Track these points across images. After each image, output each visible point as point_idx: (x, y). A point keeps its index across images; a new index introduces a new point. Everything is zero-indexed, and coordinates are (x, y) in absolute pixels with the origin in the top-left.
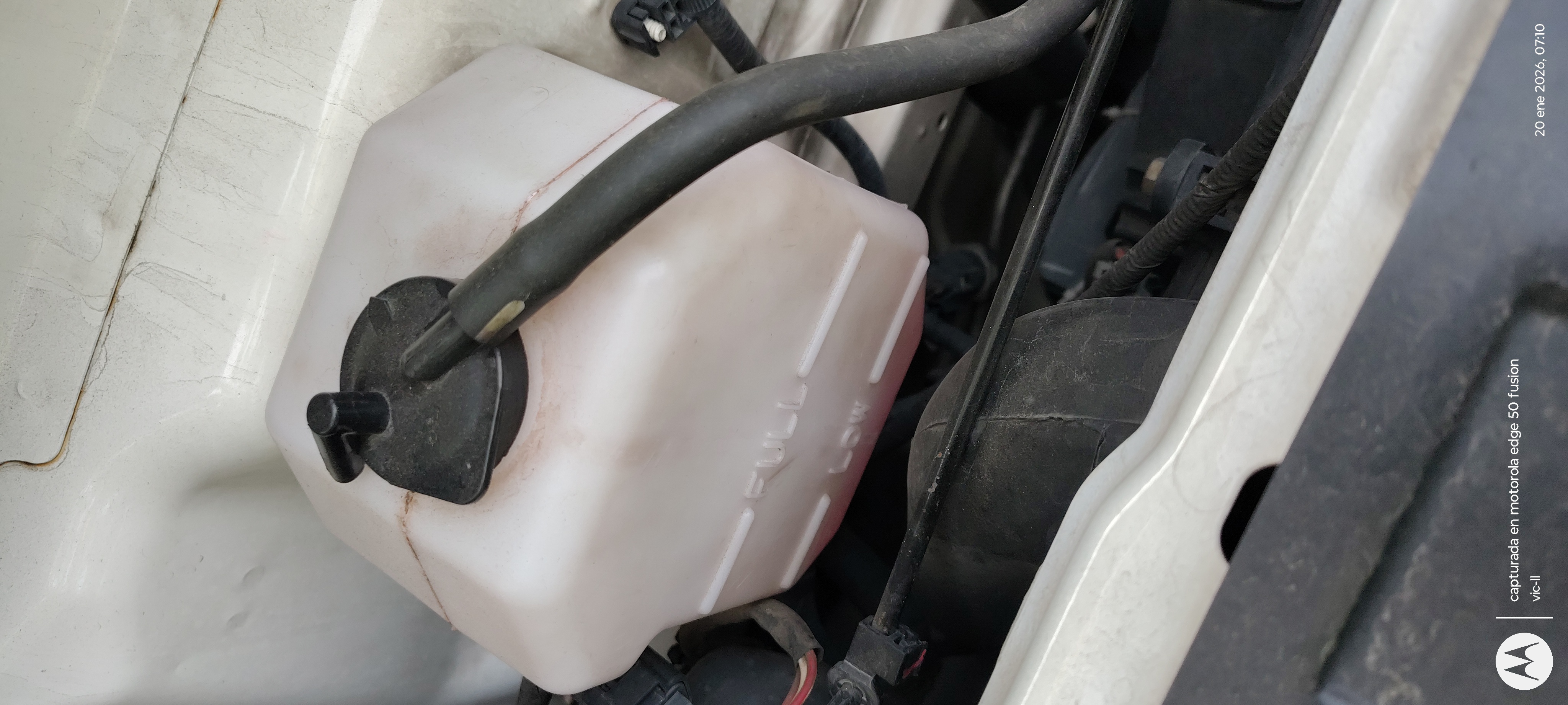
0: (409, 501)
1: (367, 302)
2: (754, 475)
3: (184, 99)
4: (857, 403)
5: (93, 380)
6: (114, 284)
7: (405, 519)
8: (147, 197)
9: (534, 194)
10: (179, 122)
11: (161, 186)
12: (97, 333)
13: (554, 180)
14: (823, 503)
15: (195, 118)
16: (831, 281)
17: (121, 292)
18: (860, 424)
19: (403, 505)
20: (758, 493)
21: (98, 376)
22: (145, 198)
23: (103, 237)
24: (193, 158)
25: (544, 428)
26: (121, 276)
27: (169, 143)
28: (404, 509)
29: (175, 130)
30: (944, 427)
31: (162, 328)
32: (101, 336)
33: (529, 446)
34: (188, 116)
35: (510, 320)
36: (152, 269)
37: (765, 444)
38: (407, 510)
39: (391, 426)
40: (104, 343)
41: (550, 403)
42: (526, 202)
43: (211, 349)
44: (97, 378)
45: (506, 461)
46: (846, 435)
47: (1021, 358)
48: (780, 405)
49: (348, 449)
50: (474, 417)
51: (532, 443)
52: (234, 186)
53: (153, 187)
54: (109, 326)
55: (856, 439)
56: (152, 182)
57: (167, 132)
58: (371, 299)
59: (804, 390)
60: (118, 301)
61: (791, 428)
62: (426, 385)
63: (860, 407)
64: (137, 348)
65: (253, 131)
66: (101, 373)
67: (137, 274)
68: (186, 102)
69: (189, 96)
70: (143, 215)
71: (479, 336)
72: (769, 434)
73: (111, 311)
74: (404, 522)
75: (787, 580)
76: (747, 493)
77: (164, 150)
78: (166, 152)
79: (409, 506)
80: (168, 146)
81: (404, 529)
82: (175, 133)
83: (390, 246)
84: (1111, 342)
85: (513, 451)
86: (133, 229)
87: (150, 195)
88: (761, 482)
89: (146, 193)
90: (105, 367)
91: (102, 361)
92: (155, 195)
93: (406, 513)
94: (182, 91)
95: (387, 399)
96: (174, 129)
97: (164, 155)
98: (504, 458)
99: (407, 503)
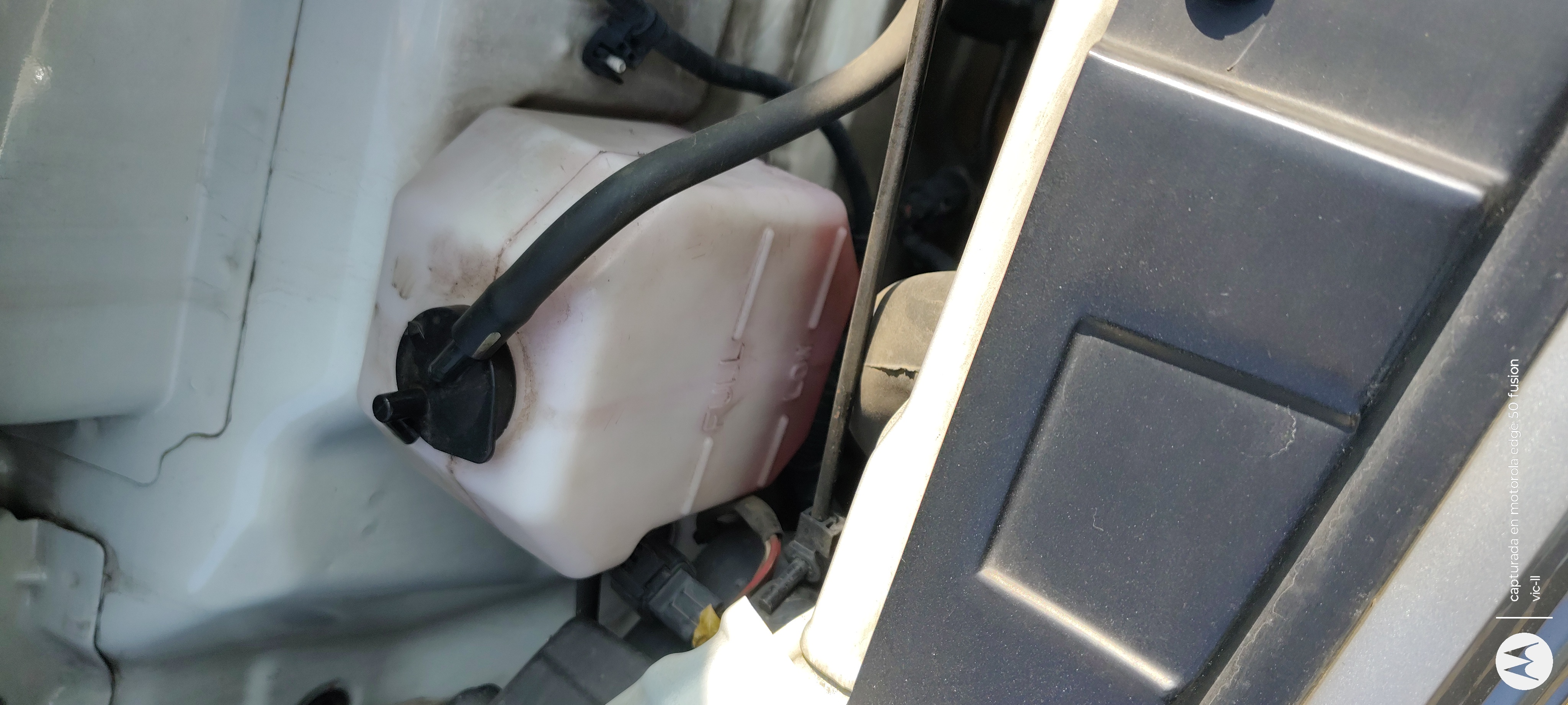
1: (405, 326)
5: (239, 375)
6: (243, 309)
7: (452, 469)
9: (508, 243)
10: (269, 190)
11: (264, 234)
12: (237, 342)
13: (521, 230)
14: (783, 422)
16: (749, 269)
18: (803, 362)
19: (449, 462)
20: (715, 426)
22: (255, 244)
26: (247, 301)
27: (266, 203)
32: (240, 344)
33: (521, 421)
34: (275, 186)
35: (493, 344)
37: (714, 392)
38: (450, 465)
39: (430, 411)
40: (242, 348)
41: (531, 390)
42: (503, 249)
44: (242, 373)
46: (794, 369)
51: (523, 417)
53: (260, 235)
55: (803, 372)
56: (258, 232)
57: (263, 196)
58: (409, 322)
60: (247, 320)
62: (447, 386)
66: (244, 369)
67: (258, 301)
68: (273, 172)
69: (275, 168)
70: (256, 255)
71: (474, 355)
73: (244, 327)
74: (452, 473)
75: (762, 481)
77: (263, 208)
79: (453, 461)
85: (512, 424)
86: (250, 268)
87: (258, 241)
88: (716, 418)
92: (262, 242)
94: (268, 165)
95: (425, 394)
96: (267, 194)
97: (264, 212)
98: (505, 430)
99: (451, 459)
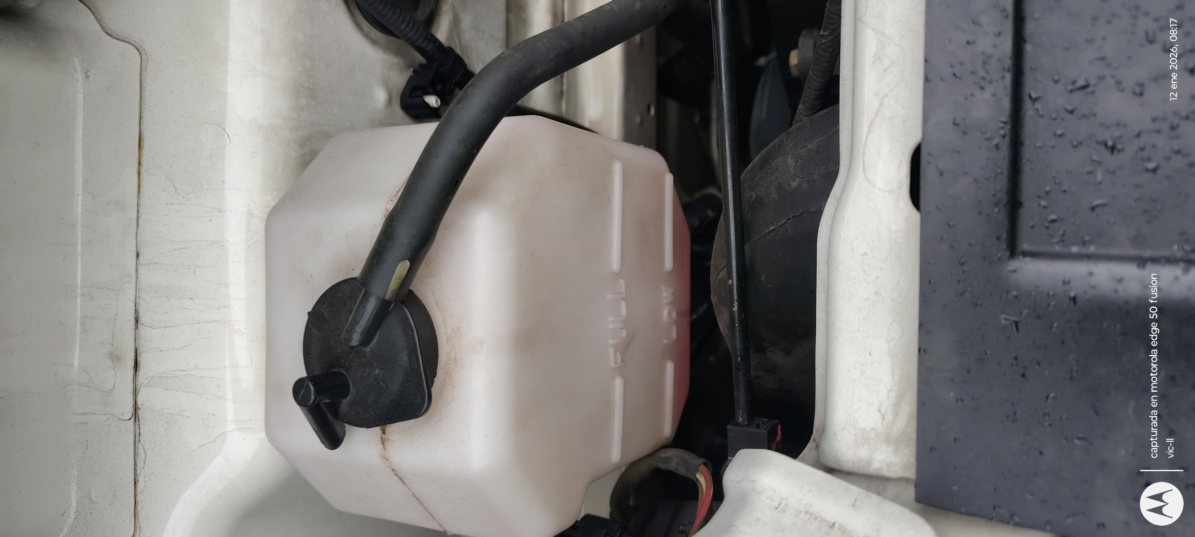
0: (383, 442)
1: (307, 317)
2: (612, 351)
3: (138, 255)
4: (664, 288)
5: (141, 471)
6: (133, 398)
7: (386, 456)
8: (135, 330)
9: (390, 203)
10: (140, 271)
11: (142, 318)
12: (132, 436)
13: (399, 190)
14: (670, 367)
15: (149, 264)
16: (609, 199)
17: (139, 402)
18: (672, 303)
19: (381, 446)
20: (619, 362)
21: (143, 466)
22: (134, 331)
23: (114, 369)
24: (157, 291)
25: (454, 347)
26: (135, 392)
27: (138, 288)
28: (382, 448)
29: (139, 277)
30: (726, 269)
31: (176, 415)
32: (136, 438)
33: (449, 364)
34: (144, 265)
35: (404, 277)
36: (156, 377)
37: (611, 326)
38: (385, 448)
39: (353, 389)
40: (139, 441)
41: (452, 329)
42: (386, 209)
43: (214, 415)
44: (144, 468)
45: (437, 381)
46: (665, 313)
47: (753, 193)
48: (609, 296)
49: (330, 417)
50: (404, 357)
51: (450, 361)
52: (191, 299)
53: (137, 321)
54: (139, 428)
55: (674, 314)
56: (135, 318)
57: (134, 281)
58: (309, 314)
59: (622, 282)
60: (139, 409)
61: (624, 311)
62: (365, 349)
63: (667, 291)
64: (163, 435)
65: (191, 257)
66: (144, 464)
67: (147, 384)
68: (140, 256)
69: (141, 251)
70: (137, 342)
71: (388, 296)
72: (610, 319)
73: (137, 418)
74: (386, 458)
75: (667, 433)
76: (612, 364)
77: (136, 293)
78: (138, 295)
79: (385, 445)
80: (137, 290)
81: (388, 462)
82: (139, 279)
83: (309, 282)
84: (805, 151)
85: (440, 372)
86: (133, 355)
87: (136, 328)
88: (619, 355)
89: (133, 327)
90: (145, 458)
91: (143, 454)
92: (140, 326)
93: (385, 451)
94: (135, 250)
95: (344, 372)
96: (137, 278)
97: (137, 297)
98: (435, 379)
99: (383, 443)
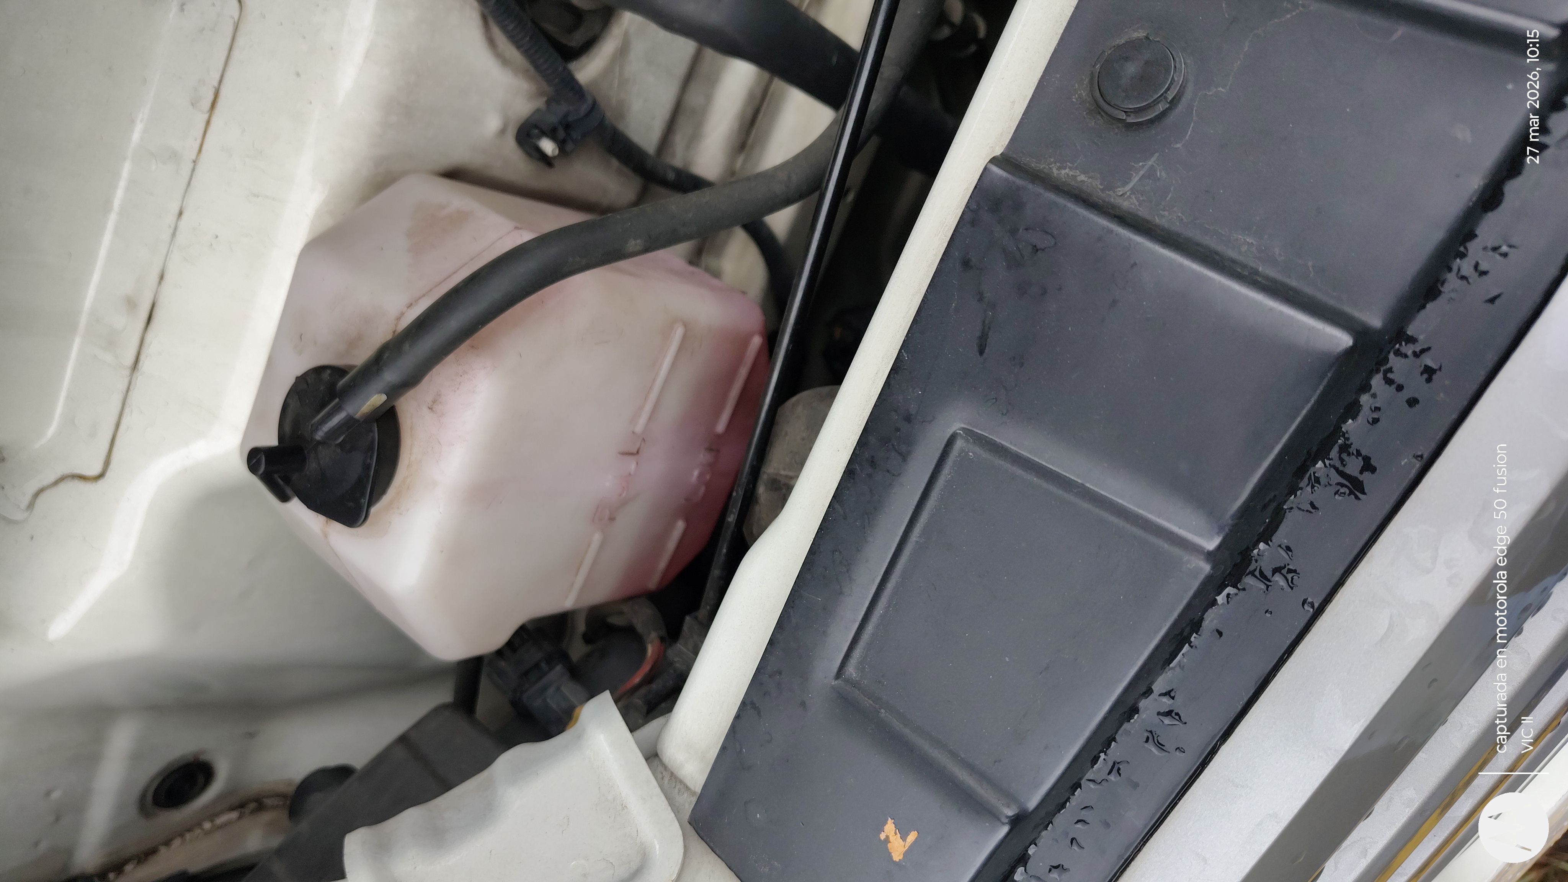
1: (295, 380)
3: (180, 214)
6: (137, 349)
8: (158, 285)
10: (177, 230)
11: (168, 277)
12: (126, 384)
13: (424, 296)
14: (680, 525)
15: (189, 228)
17: (142, 355)
18: (710, 465)
19: (324, 523)
21: (129, 413)
25: (411, 476)
26: (142, 343)
29: (175, 236)
32: (129, 387)
34: (184, 225)
35: (378, 406)
39: (307, 468)
41: (415, 458)
42: (402, 311)
44: (129, 416)
51: (404, 485)
53: (162, 277)
54: (135, 380)
56: (161, 274)
58: (297, 378)
60: (140, 361)
68: (182, 216)
69: (185, 211)
70: (156, 298)
71: (357, 417)
73: (136, 370)
74: (326, 537)
75: (653, 583)
78: (170, 251)
79: (328, 523)
85: (391, 490)
86: (149, 309)
89: (156, 282)
92: (163, 283)
95: (306, 450)
97: (169, 254)
